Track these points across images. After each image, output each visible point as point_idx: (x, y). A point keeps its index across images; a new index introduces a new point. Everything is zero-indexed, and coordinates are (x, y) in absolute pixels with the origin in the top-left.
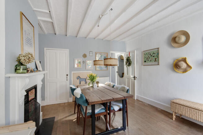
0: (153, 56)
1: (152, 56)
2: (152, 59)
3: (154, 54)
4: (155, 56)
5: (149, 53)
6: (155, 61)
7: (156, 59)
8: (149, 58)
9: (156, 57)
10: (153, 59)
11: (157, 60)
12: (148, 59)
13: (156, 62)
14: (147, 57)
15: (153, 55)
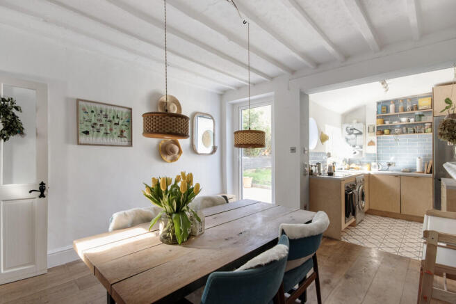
0: (115, 124)
1: (110, 121)
2: (111, 130)
3: (118, 118)
4: (120, 123)
5: (101, 112)
6: (121, 136)
7: (122, 131)
8: (102, 125)
9: (124, 128)
10: (114, 131)
11: (125, 134)
12: (98, 127)
13: (123, 139)
14: (94, 121)
15: (116, 121)
